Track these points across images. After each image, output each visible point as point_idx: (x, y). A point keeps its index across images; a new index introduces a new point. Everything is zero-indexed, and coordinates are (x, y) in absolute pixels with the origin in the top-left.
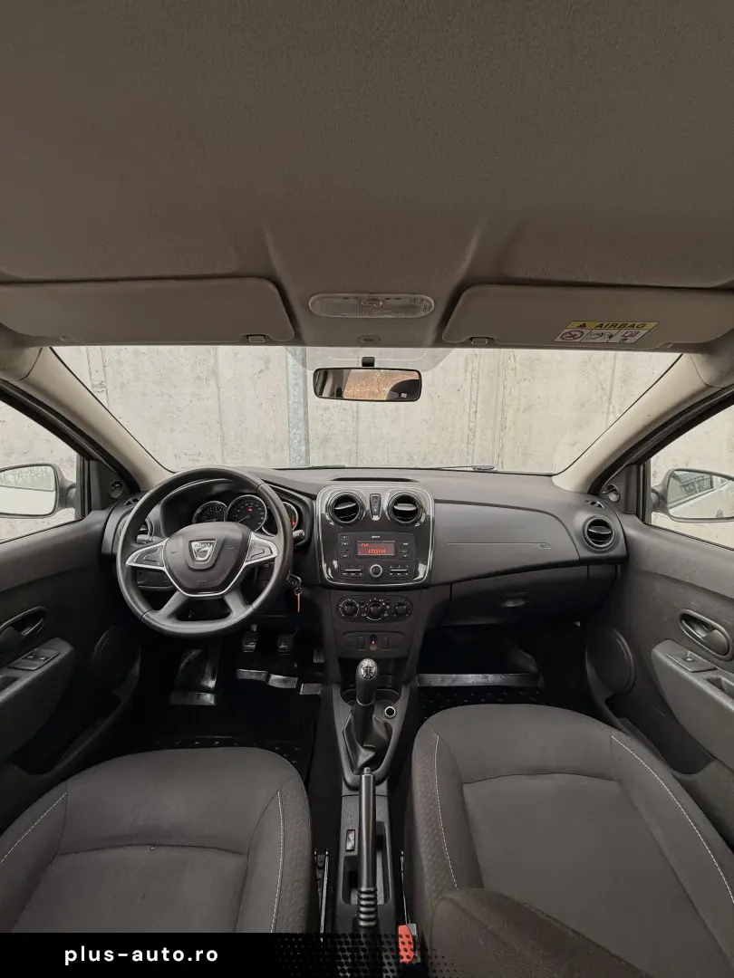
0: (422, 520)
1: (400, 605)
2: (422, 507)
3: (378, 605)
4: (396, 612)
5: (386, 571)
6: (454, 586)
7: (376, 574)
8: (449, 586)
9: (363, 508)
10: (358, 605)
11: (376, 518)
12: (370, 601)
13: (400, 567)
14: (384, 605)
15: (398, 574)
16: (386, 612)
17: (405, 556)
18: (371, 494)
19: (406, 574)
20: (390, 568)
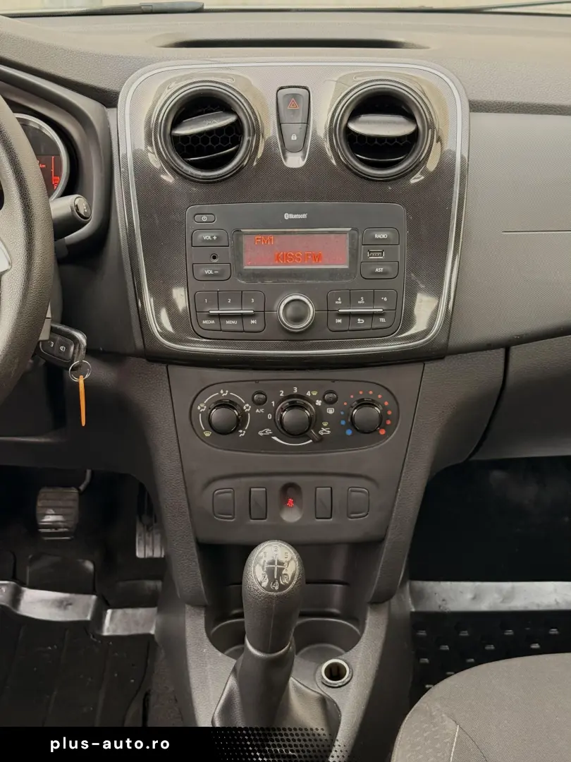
0: (431, 165)
1: (362, 403)
2: (431, 126)
3: (303, 407)
4: (352, 423)
5: (326, 311)
6: (515, 351)
7: (298, 320)
8: (502, 351)
9: (257, 131)
10: (247, 407)
11: (295, 161)
12: (281, 395)
13: (363, 302)
14: (320, 404)
15: (359, 320)
16: (325, 424)
17: (377, 270)
18: (281, 88)
19: (382, 320)
20: (337, 302)
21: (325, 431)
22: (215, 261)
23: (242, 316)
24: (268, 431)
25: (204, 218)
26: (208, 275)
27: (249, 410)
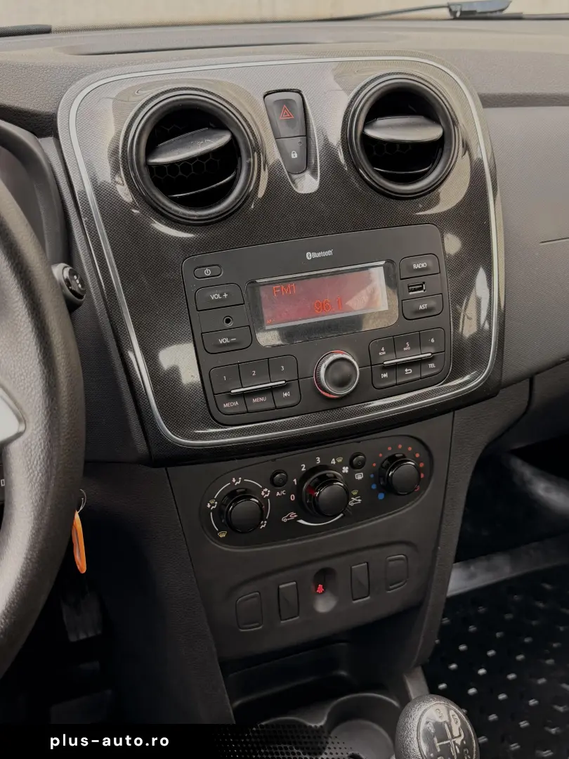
2: (454, 127)
5: (371, 365)
7: (344, 383)
9: (258, 149)
10: (266, 492)
11: (308, 184)
12: (303, 469)
13: (409, 348)
14: (347, 471)
15: (406, 370)
16: (355, 493)
17: (421, 307)
18: (268, 94)
19: (432, 365)
20: (380, 354)
21: (355, 501)
22: (230, 325)
23: (272, 389)
24: (293, 515)
25: (207, 272)
26: (224, 345)
27: (267, 495)
